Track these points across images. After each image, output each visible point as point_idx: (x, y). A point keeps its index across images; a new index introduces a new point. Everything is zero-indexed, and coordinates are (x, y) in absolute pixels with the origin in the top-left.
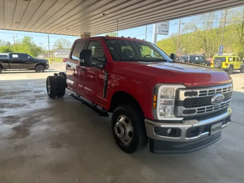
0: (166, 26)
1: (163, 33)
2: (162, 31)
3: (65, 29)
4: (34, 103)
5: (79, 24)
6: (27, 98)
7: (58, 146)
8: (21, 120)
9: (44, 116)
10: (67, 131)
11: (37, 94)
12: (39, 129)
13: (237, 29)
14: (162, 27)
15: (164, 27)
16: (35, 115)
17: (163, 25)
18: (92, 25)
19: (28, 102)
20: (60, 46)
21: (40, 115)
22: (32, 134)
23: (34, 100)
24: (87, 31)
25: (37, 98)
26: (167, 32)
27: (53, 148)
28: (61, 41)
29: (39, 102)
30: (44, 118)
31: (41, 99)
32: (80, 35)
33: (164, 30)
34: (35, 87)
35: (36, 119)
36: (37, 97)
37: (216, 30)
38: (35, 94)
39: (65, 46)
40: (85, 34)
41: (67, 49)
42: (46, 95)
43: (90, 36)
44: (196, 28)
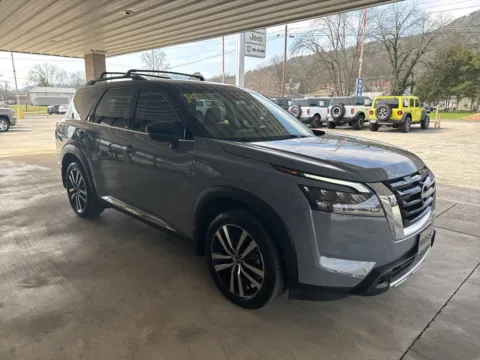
1: (252, 53)
2: (254, 50)
3: (48, 43)
5: (78, 31)
13: (388, 49)
14: (253, 41)
15: (256, 42)
17: (254, 38)
18: (109, 34)
20: (43, 80)
24: (97, 47)
26: (263, 51)
28: (44, 70)
32: (83, 55)
33: (257, 47)
39: (53, 80)
40: (94, 54)
41: (59, 86)
42: (10, 185)
43: (103, 57)
44: (317, 46)
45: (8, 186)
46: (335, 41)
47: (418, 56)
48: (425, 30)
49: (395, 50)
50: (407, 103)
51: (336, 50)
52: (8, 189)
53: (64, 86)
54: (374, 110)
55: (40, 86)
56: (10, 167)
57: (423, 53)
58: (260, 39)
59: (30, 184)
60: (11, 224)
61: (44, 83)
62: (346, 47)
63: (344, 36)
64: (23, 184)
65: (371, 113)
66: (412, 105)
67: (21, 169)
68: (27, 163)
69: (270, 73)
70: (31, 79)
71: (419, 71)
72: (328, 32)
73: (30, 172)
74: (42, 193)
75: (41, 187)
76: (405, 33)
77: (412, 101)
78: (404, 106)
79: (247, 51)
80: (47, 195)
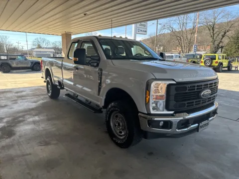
1: (140, 32)
3: (46, 29)
4: (16, 103)
6: (8, 99)
7: (47, 144)
8: (5, 120)
9: (27, 117)
10: (54, 129)
11: (19, 94)
12: (24, 129)
13: (210, 30)
14: (141, 26)
15: (143, 27)
17: (141, 25)
19: (9, 103)
20: (39, 45)
21: (24, 115)
22: (18, 134)
23: (16, 100)
24: (67, 30)
25: (19, 99)
26: (146, 31)
27: (42, 146)
28: (39, 40)
29: (21, 102)
30: (29, 118)
31: (24, 99)
32: (61, 34)
33: (142, 30)
35: (21, 119)
36: (18, 97)
37: (190, 30)
38: (17, 94)
39: (44, 45)
40: (66, 34)
41: (46, 48)
42: (28, 95)
43: (71, 35)
44: (172, 28)
46: (182, 26)
47: (225, 33)
48: (229, 20)
49: (213, 31)
50: (221, 57)
51: (182, 31)
52: (28, 98)
53: (48, 48)
54: (203, 61)
55: (37, 48)
57: (228, 31)
58: (144, 26)
59: (37, 95)
61: (39, 47)
62: (188, 29)
63: (186, 23)
64: (34, 96)
65: (202, 62)
66: (223, 58)
69: (148, 42)
70: (34, 45)
71: (226, 41)
72: (178, 22)
73: (36, 89)
75: (42, 97)
76: (218, 21)
77: (223, 56)
78: (219, 59)
79: (138, 32)
80: (45, 101)
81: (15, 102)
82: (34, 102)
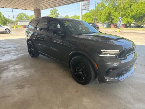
0: (88, 4)
2: (86, 8)
3: (23, 5)
9: (11, 66)
16: (4, 64)
18: (41, 4)
21: (8, 65)
23: (4, 54)
24: (38, 7)
25: (6, 53)
29: (7, 55)
30: (11, 67)
31: (9, 53)
32: (34, 9)
34: (5, 45)
36: (5, 51)
38: (4, 50)
40: (37, 9)
42: (12, 50)
43: (40, 10)
45: (11, 51)
52: (12, 52)
56: (12, 45)
59: (18, 50)
60: (12, 64)
64: (16, 50)
67: (15, 45)
68: (17, 43)
73: (18, 46)
74: (22, 54)
75: (22, 51)
80: (24, 54)
81: (3, 55)
82: (16, 55)
